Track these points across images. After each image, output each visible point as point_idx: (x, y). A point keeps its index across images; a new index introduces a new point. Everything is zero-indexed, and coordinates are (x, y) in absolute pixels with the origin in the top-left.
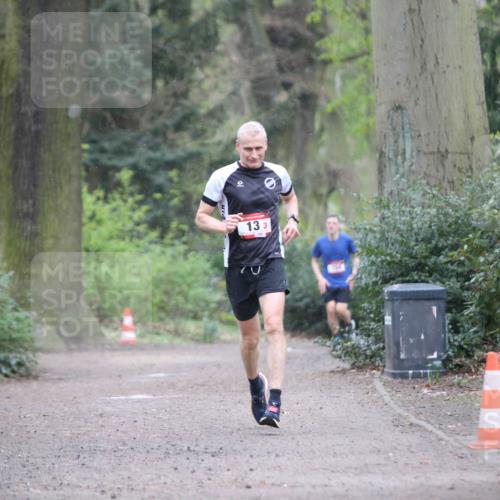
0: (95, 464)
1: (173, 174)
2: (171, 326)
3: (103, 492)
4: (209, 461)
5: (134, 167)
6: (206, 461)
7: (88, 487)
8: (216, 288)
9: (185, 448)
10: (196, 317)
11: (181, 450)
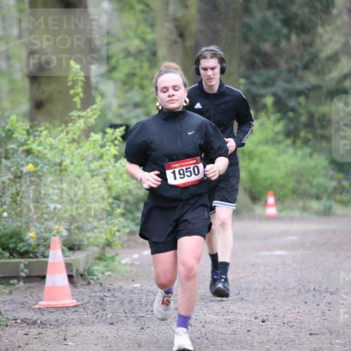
0: (250, 298)
1: (302, 99)
2: (301, 204)
3: (256, 318)
4: (329, 298)
5: (274, 95)
6: (327, 298)
7: (246, 314)
8: (332, 178)
9: (312, 289)
10: (318, 198)
11: (309, 289)
